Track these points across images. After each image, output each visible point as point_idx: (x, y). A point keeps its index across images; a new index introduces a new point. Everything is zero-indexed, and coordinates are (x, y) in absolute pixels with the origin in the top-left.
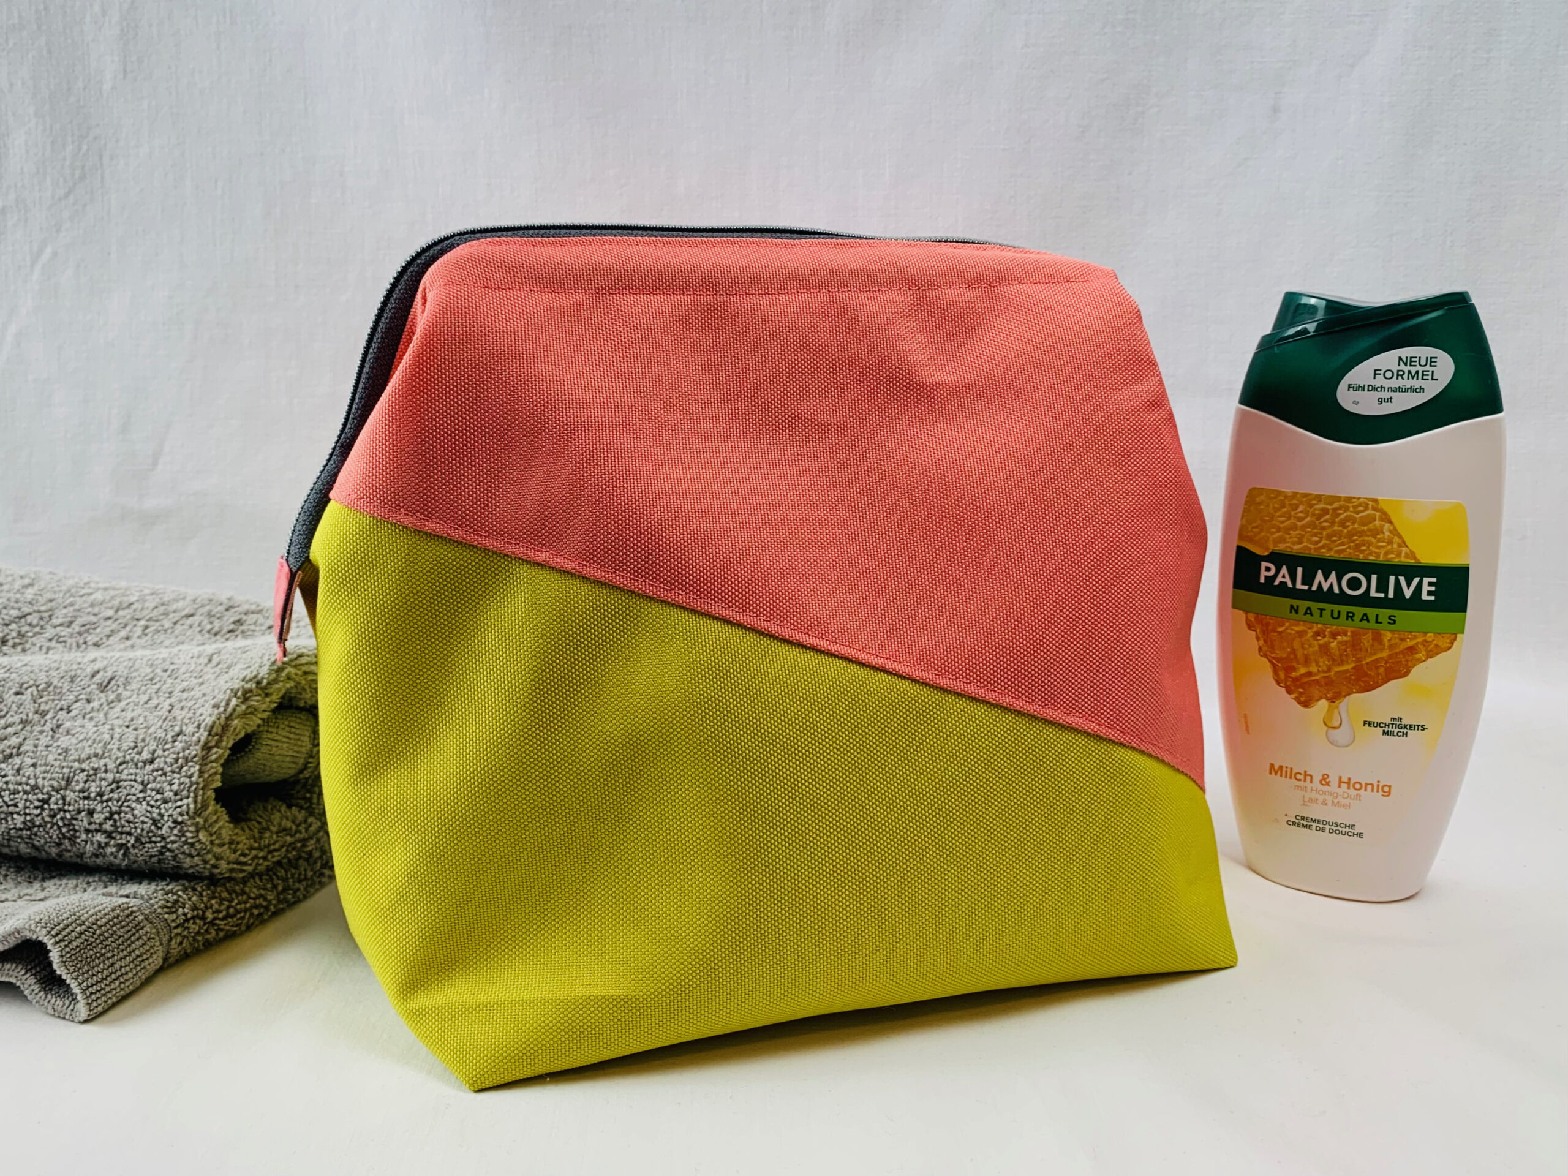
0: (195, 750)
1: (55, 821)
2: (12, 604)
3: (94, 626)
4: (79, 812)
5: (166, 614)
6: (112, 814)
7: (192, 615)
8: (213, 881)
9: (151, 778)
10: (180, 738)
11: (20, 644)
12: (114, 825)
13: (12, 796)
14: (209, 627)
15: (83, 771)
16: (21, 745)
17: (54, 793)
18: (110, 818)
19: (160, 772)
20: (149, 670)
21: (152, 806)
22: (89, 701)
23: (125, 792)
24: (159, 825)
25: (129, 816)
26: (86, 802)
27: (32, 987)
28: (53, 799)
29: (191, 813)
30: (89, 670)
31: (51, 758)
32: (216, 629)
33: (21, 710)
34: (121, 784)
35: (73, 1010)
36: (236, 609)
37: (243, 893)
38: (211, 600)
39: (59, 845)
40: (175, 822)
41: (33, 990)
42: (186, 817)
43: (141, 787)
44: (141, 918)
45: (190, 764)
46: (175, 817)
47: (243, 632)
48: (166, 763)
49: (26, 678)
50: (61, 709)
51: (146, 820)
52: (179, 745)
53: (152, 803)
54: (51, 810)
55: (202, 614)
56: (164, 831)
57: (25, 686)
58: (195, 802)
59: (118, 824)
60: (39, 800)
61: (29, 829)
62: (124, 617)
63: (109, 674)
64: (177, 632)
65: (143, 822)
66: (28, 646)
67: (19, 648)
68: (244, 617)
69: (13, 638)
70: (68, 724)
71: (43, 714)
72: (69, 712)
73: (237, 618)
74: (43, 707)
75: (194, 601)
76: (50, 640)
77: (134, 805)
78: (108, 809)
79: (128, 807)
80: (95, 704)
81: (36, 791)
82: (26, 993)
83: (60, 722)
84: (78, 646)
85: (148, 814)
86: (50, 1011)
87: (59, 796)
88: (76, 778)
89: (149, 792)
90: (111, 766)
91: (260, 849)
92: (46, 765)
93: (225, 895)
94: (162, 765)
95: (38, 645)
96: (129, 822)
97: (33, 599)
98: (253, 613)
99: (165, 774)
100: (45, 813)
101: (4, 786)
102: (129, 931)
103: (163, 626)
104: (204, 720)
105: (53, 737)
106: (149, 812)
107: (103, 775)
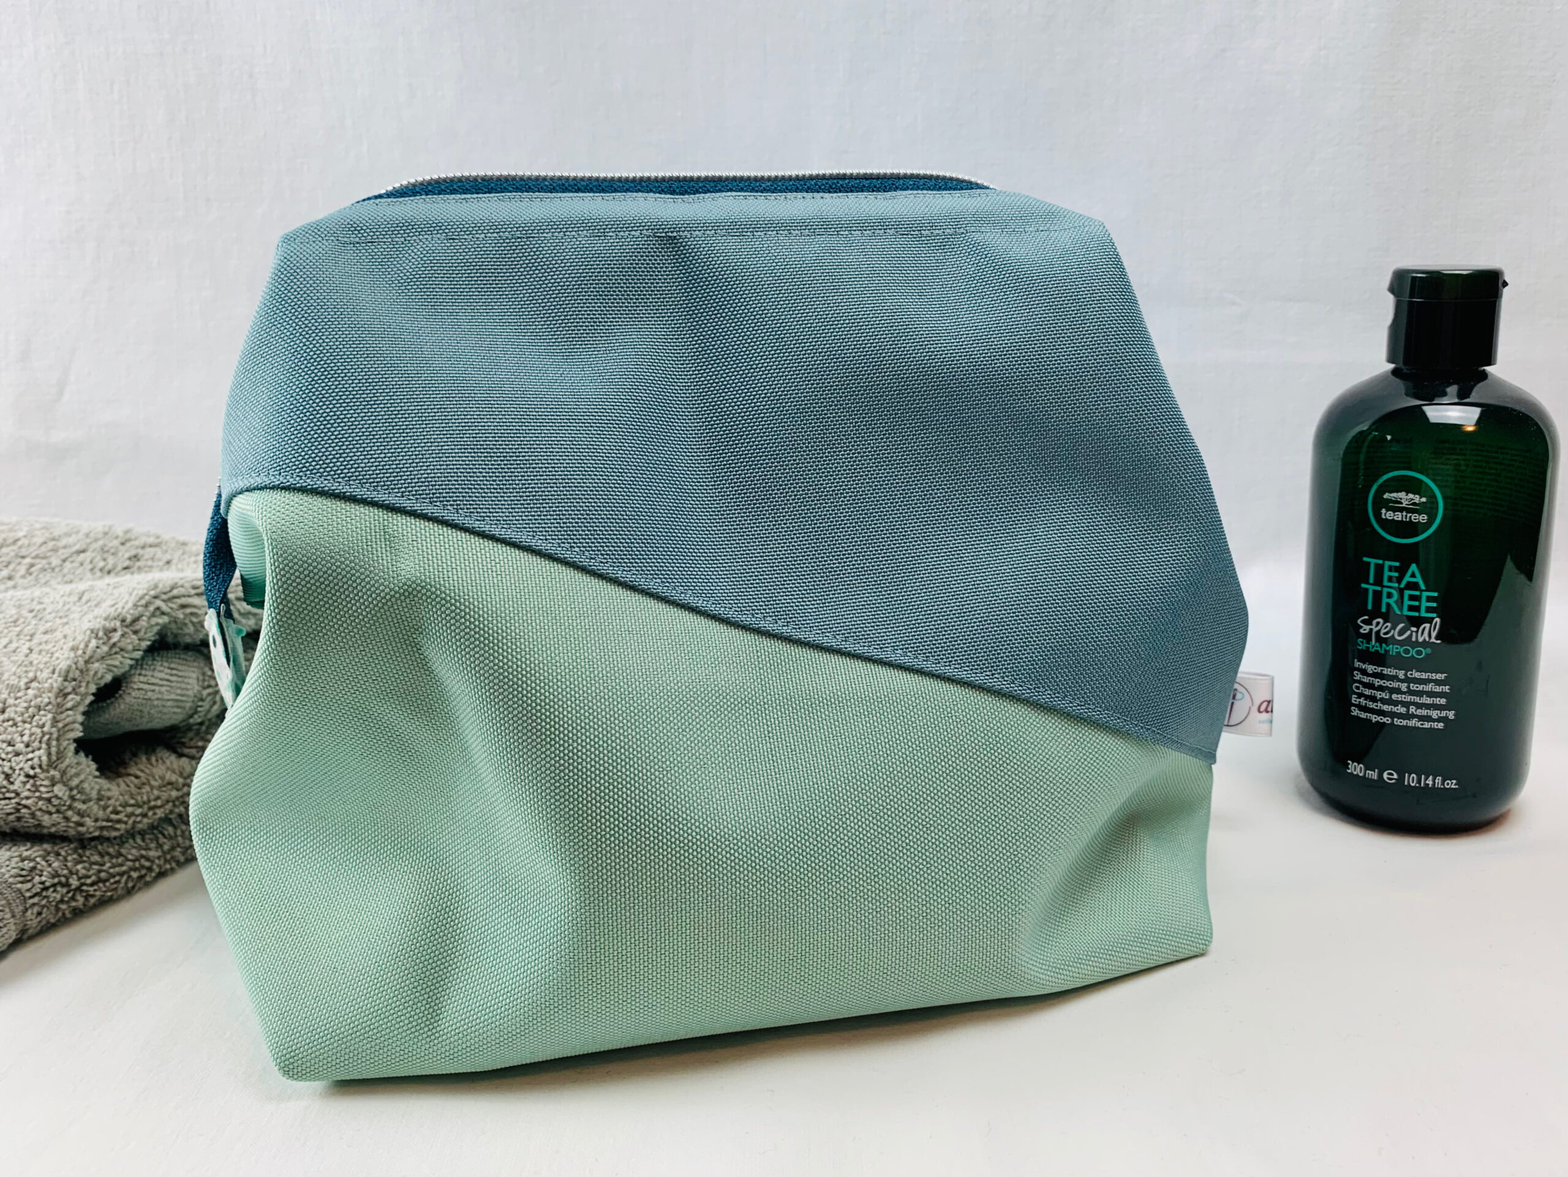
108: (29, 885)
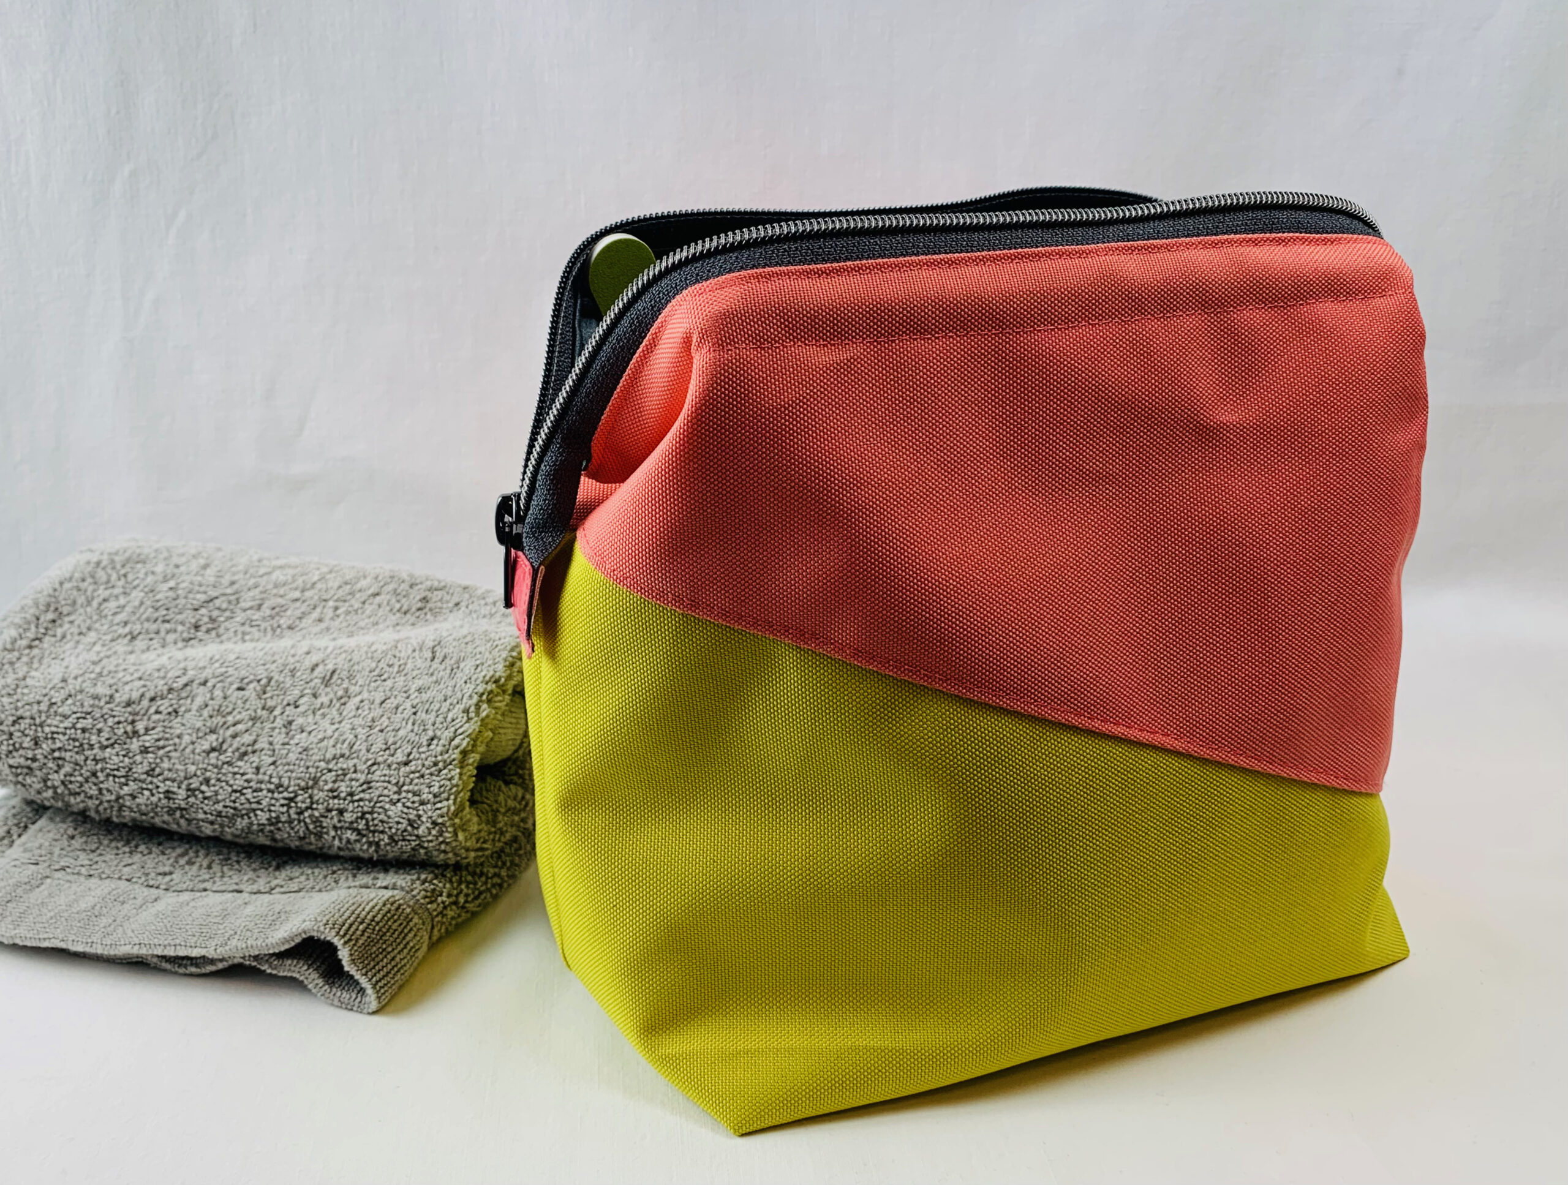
0: (455, 755)
1: (302, 817)
2: (197, 588)
3: (283, 608)
4: (329, 810)
5: (352, 594)
6: (364, 813)
7: (378, 594)
9: (408, 780)
10: (435, 742)
11: (214, 629)
12: (367, 824)
13: (255, 794)
14: (398, 606)
15: (330, 771)
16: (255, 742)
17: (301, 792)
18: (362, 818)
19: (417, 775)
21: (408, 808)
22: (315, 696)
23: (377, 793)
24: (416, 825)
25: (382, 817)
26: (336, 801)
27: (316, 982)
28: (300, 798)
29: (450, 815)
30: (308, 662)
31: (292, 757)
32: (405, 608)
33: (247, 706)
34: (372, 784)
35: (360, 1002)
36: (420, 586)
38: (392, 577)
39: (301, 839)
40: (435, 823)
41: (317, 984)
43: (395, 789)
44: (408, 910)
45: (450, 767)
46: (434, 818)
47: (431, 610)
48: (423, 765)
49: (243, 673)
50: (289, 705)
51: (401, 820)
52: (435, 747)
53: (409, 804)
54: (297, 807)
55: (388, 593)
56: (420, 832)
57: (246, 681)
58: (454, 803)
59: (371, 823)
60: (285, 798)
61: (271, 824)
62: (312, 598)
63: (330, 667)
64: (368, 612)
65: (398, 823)
66: (221, 630)
67: (213, 633)
68: (429, 594)
69: (206, 623)
70: (300, 721)
71: (271, 710)
72: (297, 707)
73: (423, 595)
74: (270, 703)
75: (376, 578)
76: (243, 624)
77: (387, 806)
78: (360, 809)
79: (380, 807)
80: (324, 699)
81: (281, 789)
82: (310, 986)
83: (290, 718)
84: (274, 630)
85: (404, 816)
86: (336, 1002)
87: (306, 795)
88: (323, 778)
89: (404, 794)
90: (362, 767)
92: (288, 764)
94: (419, 768)
95: (233, 630)
96: (382, 821)
97: (216, 582)
98: (436, 590)
99: (422, 776)
100: (292, 811)
101: (246, 785)
102: (401, 924)
103: (351, 606)
105: (287, 734)
106: (406, 814)
107: (354, 776)
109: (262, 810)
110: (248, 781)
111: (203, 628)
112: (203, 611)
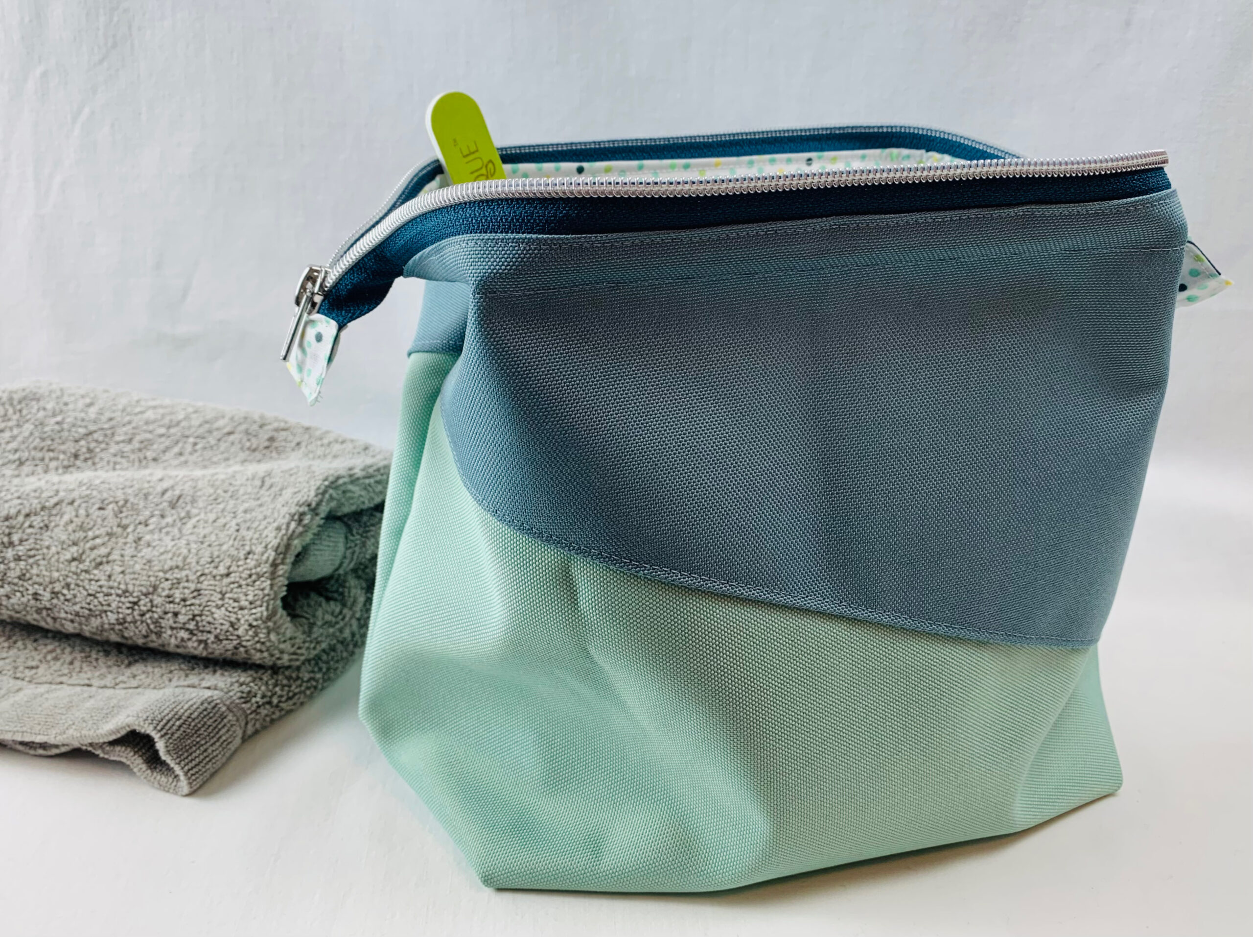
0: (265, 568)
1: (144, 618)
2: (79, 423)
3: (150, 442)
4: (166, 613)
5: (210, 432)
6: (194, 616)
7: (232, 433)
8: (275, 669)
9: (229, 589)
10: (251, 556)
11: (90, 458)
12: (197, 625)
13: (106, 598)
14: (248, 444)
15: (167, 580)
16: (109, 554)
17: (143, 597)
18: (193, 619)
19: (236, 585)
20: (211, 491)
21: (230, 612)
22: (163, 516)
23: (206, 599)
24: (236, 627)
25: (210, 619)
26: (172, 605)
27: (140, 766)
28: (142, 603)
29: (264, 618)
30: (159, 489)
31: (138, 567)
32: (254, 446)
33: (105, 523)
34: (202, 592)
35: (176, 786)
36: (268, 427)
37: (298, 678)
38: (246, 418)
39: (146, 637)
40: (251, 625)
41: (141, 769)
42: (260, 622)
43: (220, 596)
44: (224, 708)
45: (262, 579)
46: (250, 621)
47: (276, 448)
48: (241, 577)
49: (105, 495)
50: (140, 523)
51: (225, 622)
52: (251, 563)
53: (230, 609)
54: (140, 610)
55: (241, 432)
56: (240, 632)
57: (106, 502)
58: (267, 609)
59: (200, 624)
60: (130, 602)
61: (121, 624)
62: (175, 434)
63: (177, 492)
64: (222, 449)
65: (222, 624)
66: (97, 460)
67: (90, 462)
68: (275, 434)
69: (84, 453)
70: (148, 537)
71: (125, 527)
72: (147, 525)
73: (270, 434)
74: (125, 522)
75: (232, 419)
76: (115, 455)
77: (214, 610)
78: (191, 612)
79: (209, 611)
80: (169, 520)
81: (127, 594)
83: (140, 535)
84: (140, 461)
85: (227, 618)
87: (147, 600)
88: (162, 585)
89: (227, 600)
90: (192, 577)
91: (311, 642)
92: (134, 573)
93: (285, 682)
94: (237, 579)
95: (106, 459)
96: (209, 623)
97: (96, 418)
98: (282, 430)
99: (240, 586)
100: (136, 613)
101: (99, 590)
103: (208, 442)
104: (270, 542)
105: (136, 548)
106: (229, 617)
107: (186, 584)
108: (248, 705)
109: (111, 612)
110: (101, 587)
111: (82, 458)
112: (83, 443)
